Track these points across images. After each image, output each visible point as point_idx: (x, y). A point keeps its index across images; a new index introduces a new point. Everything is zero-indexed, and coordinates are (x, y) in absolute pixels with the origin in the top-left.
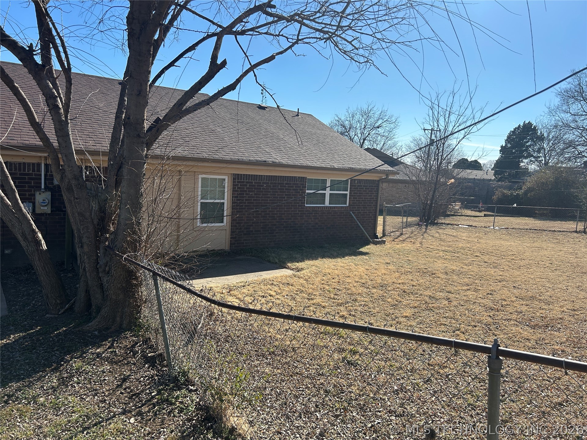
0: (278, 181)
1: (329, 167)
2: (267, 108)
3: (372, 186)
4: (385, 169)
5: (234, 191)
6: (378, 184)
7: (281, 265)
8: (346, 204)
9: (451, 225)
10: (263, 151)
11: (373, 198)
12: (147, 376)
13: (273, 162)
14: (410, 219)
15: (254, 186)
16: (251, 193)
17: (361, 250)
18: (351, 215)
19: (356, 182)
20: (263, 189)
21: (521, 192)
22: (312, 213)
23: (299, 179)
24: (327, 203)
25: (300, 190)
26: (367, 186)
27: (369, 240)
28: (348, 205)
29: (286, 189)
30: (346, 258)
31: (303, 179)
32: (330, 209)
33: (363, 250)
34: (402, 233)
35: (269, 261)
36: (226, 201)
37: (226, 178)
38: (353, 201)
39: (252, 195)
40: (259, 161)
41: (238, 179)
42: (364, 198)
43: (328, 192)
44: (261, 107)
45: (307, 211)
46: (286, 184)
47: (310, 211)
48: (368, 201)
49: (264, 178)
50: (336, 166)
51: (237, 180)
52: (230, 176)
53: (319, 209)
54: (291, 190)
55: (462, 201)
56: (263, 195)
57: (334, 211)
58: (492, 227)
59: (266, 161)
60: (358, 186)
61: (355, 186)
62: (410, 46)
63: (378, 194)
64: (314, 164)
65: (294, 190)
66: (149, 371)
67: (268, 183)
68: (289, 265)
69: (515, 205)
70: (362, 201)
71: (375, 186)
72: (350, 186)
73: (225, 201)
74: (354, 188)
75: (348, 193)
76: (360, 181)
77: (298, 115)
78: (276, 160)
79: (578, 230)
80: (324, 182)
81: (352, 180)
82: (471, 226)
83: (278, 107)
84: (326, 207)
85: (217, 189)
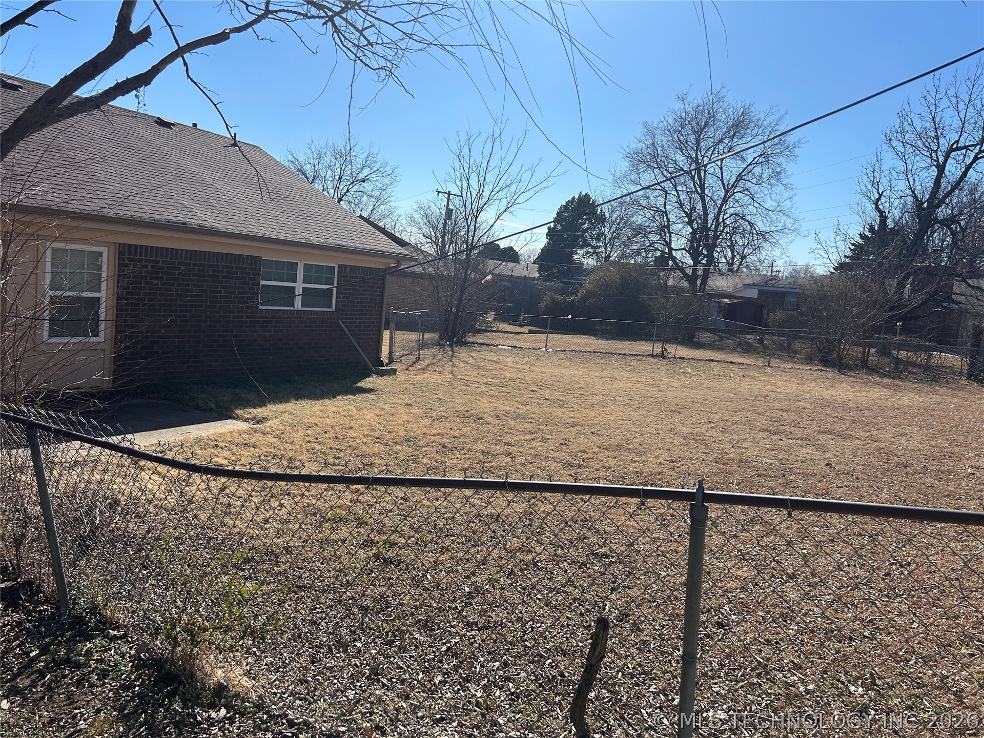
0: (209, 261)
1: (301, 241)
2: (174, 125)
3: (374, 279)
5: (121, 276)
6: (384, 276)
7: (224, 414)
8: (330, 307)
9: (487, 345)
10: (179, 205)
11: (376, 299)
12: (7, 625)
13: (200, 226)
14: (428, 336)
15: (162, 268)
16: (155, 282)
17: (359, 384)
18: (340, 326)
19: (348, 269)
20: (180, 274)
21: (578, 298)
22: (271, 322)
23: (248, 260)
24: (298, 304)
25: (250, 279)
26: (366, 278)
27: (370, 369)
28: (334, 309)
29: (223, 277)
30: (339, 398)
31: (256, 260)
32: (304, 314)
33: (362, 384)
34: (419, 358)
35: (197, 407)
36: (104, 294)
37: (104, 250)
38: (343, 302)
39: (157, 284)
40: (173, 222)
41: (130, 254)
42: (361, 299)
43: (299, 286)
44: (161, 123)
45: (262, 318)
46: (224, 267)
47: (267, 318)
48: (366, 303)
49: (181, 254)
50: (314, 240)
51: (126, 256)
52: (112, 248)
53: (283, 313)
54: (232, 278)
56: (179, 285)
57: (310, 318)
58: (545, 349)
59: (186, 224)
60: (351, 277)
61: (346, 277)
63: (383, 292)
64: (276, 234)
65: (237, 278)
66: (8, 616)
67: (189, 264)
68: (239, 412)
69: (570, 317)
70: (358, 302)
71: (379, 279)
72: (338, 276)
73: (102, 295)
74: (344, 281)
75: (334, 287)
76: (354, 269)
77: (235, 145)
78: (205, 223)
79: (655, 353)
80: (289, 272)
81: (340, 267)
82: (515, 347)
83: (195, 125)
84: (298, 311)
85: (86, 271)
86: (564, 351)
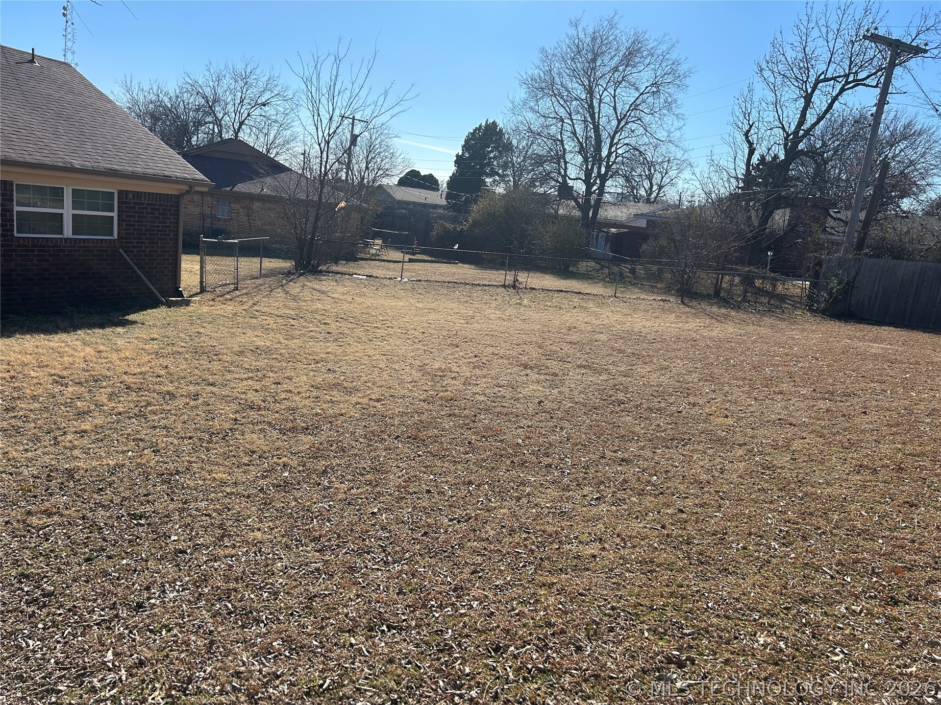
1: (61, 164)
3: (166, 206)
4: (188, 176)
6: (178, 203)
8: (112, 235)
9: (342, 274)
11: (169, 227)
14: (270, 264)
18: (121, 255)
19: (131, 196)
21: (465, 226)
22: (33, 251)
24: (68, 231)
26: (155, 205)
27: (159, 300)
28: (115, 236)
30: (79, 332)
32: (75, 242)
33: (131, 317)
34: (237, 287)
38: (126, 229)
42: (151, 226)
43: (68, 212)
45: (19, 246)
47: (27, 246)
48: (158, 231)
50: (77, 163)
53: (47, 241)
55: (384, 238)
57: (85, 247)
58: (399, 279)
60: (136, 204)
61: (129, 203)
63: (178, 219)
64: (26, 156)
69: (456, 247)
70: (146, 230)
71: (172, 206)
72: (119, 202)
74: (126, 207)
75: (115, 214)
76: (138, 195)
77: (33, 61)
79: (507, 284)
80: (57, 194)
81: (120, 192)
82: (370, 276)
84: (66, 239)
86: (420, 281)
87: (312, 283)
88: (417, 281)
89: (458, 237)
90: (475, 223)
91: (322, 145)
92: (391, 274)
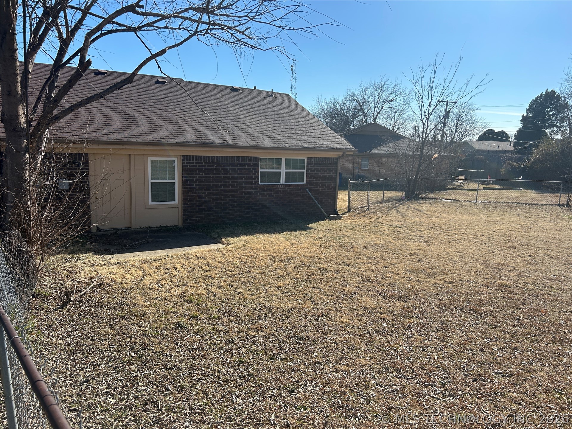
0: (229, 161)
1: (281, 147)
2: (240, 89)
3: (331, 164)
4: (343, 147)
5: (184, 171)
6: (337, 162)
7: (217, 241)
8: (303, 182)
9: (435, 199)
10: (215, 133)
11: (332, 176)
13: (220, 144)
15: (204, 166)
16: (201, 173)
17: (308, 226)
18: (307, 192)
19: (313, 160)
20: (214, 169)
21: (528, 164)
22: (267, 191)
23: (251, 159)
24: (283, 181)
25: (253, 169)
26: (325, 164)
27: (325, 216)
28: (305, 182)
29: (238, 169)
31: (256, 159)
32: (286, 186)
34: (368, 209)
36: (177, 181)
37: (176, 159)
38: (310, 178)
39: (203, 175)
40: (207, 143)
41: (187, 160)
42: (322, 176)
43: (283, 171)
44: (233, 89)
45: (261, 189)
46: (238, 164)
47: (264, 189)
48: (326, 178)
49: (212, 159)
50: (288, 145)
51: (186, 161)
52: (179, 157)
53: (273, 186)
54: (243, 169)
56: (214, 174)
57: (290, 188)
58: (475, 201)
59: (212, 143)
60: (315, 164)
61: (312, 164)
62: (310, 32)
63: (337, 171)
64: (266, 144)
65: (246, 169)
67: (219, 164)
68: (224, 240)
69: (521, 178)
70: (320, 178)
71: (334, 164)
72: (307, 164)
73: (176, 181)
74: (311, 166)
75: (305, 171)
76: (317, 159)
77: (272, 96)
78: (224, 142)
79: (561, 203)
80: (279, 161)
81: (308, 159)
82: (454, 200)
83: (255, 88)
84: (282, 185)
85: (167, 170)
86: (490, 202)
87: (414, 205)
88: (488, 202)
89: (523, 171)
90: (536, 161)
91: (424, 121)
92: (470, 198)
